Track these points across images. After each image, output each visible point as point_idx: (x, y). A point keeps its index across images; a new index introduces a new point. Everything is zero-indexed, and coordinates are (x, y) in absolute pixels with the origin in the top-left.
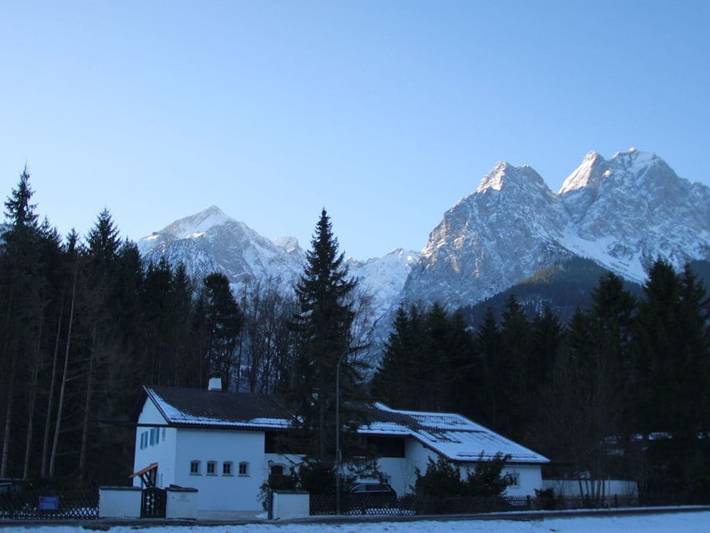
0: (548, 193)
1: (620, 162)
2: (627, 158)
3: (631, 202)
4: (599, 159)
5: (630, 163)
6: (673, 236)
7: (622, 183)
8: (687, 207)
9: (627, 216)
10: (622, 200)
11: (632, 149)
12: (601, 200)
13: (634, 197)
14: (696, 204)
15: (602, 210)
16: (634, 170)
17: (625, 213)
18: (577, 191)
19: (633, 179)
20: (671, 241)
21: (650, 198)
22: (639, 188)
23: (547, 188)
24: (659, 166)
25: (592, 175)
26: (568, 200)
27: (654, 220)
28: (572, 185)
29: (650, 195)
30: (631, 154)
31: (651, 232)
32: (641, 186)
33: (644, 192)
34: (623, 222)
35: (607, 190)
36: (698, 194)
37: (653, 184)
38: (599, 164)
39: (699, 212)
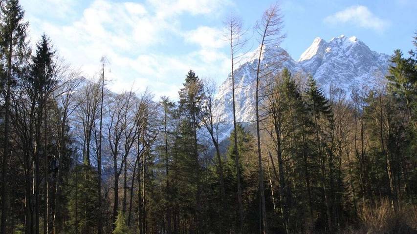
0: (292, 61)
1: (335, 43)
2: (339, 41)
3: (343, 64)
4: (322, 42)
5: (341, 43)
6: (369, 82)
7: (337, 54)
8: (377, 66)
9: (341, 72)
10: (338, 63)
11: (342, 36)
12: (325, 64)
13: (344, 62)
14: (383, 65)
15: (326, 69)
16: (344, 47)
17: (340, 70)
18: (310, 60)
19: (344, 52)
20: (369, 85)
21: (355, 62)
22: (348, 57)
23: (291, 59)
24: (359, 44)
25: (319, 50)
26: (304, 65)
27: (358, 74)
28: (307, 56)
29: (354, 60)
30: (341, 39)
31: (357, 81)
32: (349, 56)
33: (350, 59)
34: (339, 76)
35: (329, 58)
36: (384, 59)
37: (356, 54)
38: (323, 45)
39: (384, 68)
